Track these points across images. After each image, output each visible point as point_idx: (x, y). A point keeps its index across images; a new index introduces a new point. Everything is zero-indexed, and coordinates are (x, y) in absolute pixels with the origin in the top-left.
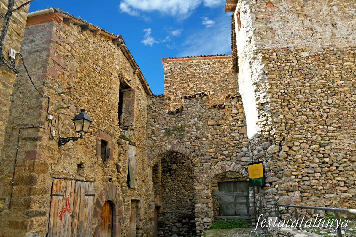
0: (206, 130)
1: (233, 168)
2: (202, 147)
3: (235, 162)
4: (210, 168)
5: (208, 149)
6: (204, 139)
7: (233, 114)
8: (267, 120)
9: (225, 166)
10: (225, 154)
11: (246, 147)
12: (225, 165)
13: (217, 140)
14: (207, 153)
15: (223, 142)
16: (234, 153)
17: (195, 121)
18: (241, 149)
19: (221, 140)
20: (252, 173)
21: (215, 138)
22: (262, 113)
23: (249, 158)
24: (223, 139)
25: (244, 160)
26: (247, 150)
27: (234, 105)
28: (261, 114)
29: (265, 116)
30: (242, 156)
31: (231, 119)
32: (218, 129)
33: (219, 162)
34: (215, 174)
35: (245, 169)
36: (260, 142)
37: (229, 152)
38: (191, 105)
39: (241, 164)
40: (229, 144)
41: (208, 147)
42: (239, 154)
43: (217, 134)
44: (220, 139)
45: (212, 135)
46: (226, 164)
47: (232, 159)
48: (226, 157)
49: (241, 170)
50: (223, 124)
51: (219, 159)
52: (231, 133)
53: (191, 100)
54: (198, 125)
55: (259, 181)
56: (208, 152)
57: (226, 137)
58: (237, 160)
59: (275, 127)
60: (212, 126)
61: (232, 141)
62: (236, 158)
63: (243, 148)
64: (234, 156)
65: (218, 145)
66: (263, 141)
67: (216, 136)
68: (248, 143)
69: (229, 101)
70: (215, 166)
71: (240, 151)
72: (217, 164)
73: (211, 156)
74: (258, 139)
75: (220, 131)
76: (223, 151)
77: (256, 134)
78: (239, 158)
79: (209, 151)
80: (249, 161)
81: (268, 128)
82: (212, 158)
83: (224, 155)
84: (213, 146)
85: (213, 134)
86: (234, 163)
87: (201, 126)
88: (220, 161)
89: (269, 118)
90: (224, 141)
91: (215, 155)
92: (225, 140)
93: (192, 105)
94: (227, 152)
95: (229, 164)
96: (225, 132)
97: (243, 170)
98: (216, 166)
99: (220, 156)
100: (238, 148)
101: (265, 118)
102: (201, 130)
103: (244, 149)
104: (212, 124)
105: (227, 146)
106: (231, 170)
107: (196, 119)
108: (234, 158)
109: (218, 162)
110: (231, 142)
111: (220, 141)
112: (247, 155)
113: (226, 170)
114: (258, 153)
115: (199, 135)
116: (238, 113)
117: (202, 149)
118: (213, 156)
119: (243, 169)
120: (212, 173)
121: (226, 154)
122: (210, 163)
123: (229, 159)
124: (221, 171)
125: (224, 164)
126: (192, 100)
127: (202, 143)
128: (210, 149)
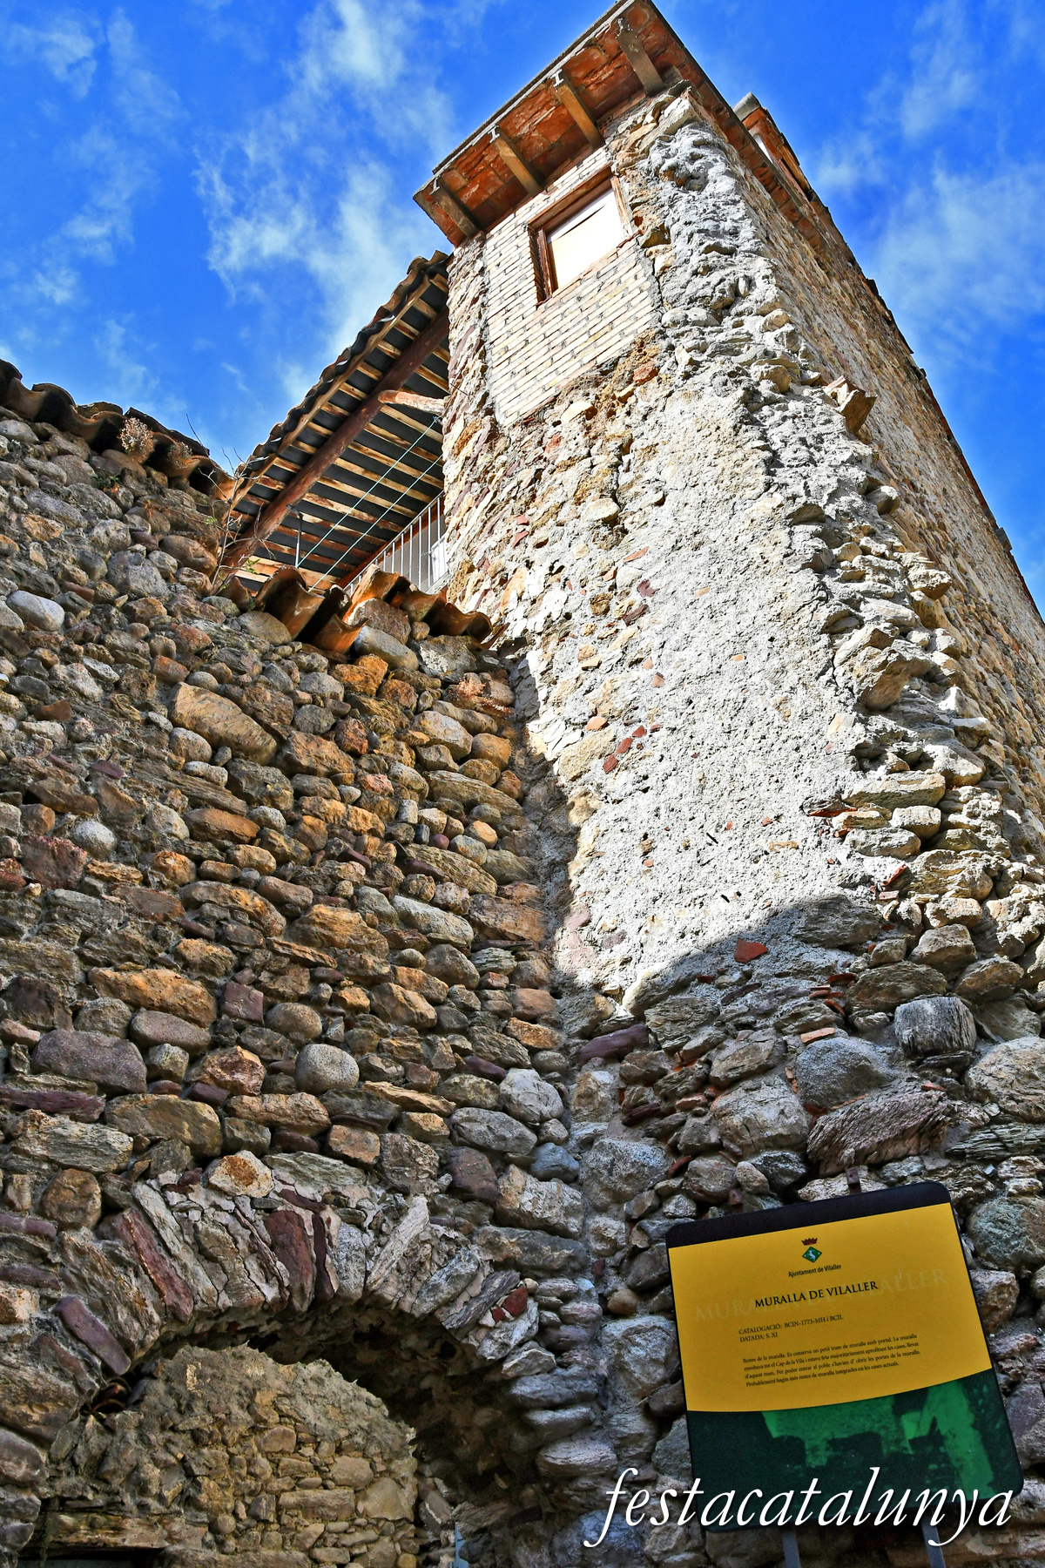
0: (141, 756)
1: (413, 1267)
2: (48, 903)
3: (434, 1210)
4: (110, 1208)
5: (124, 954)
6: (101, 833)
7: (434, 742)
8: (944, 800)
9: (318, 1224)
10: (333, 1075)
11: (542, 1070)
12: (315, 1207)
13: (248, 899)
14: (104, 1000)
15: (307, 940)
16: (425, 1099)
17: (33, 621)
18: (498, 1079)
19: (294, 914)
20: (749, 1335)
21: (226, 870)
22: (894, 736)
23: (570, 1194)
24: (323, 909)
25: (526, 1202)
26: (556, 1105)
27: (446, 684)
28: (883, 739)
29: (920, 762)
30: (501, 1160)
31: (407, 772)
32: (273, 801)
33: (246, 1155)
34: (171, 1314)
35: (532, 1306)
36: (870, 988)
37: (378, 1075)
38: (32, 478)
39: (492, 1245)
40: (372, 983)
41: (135, 933)
42: (482, 1124)
43: (261, 839)
44: (279, 902)
45: (199, 831)
46: (339, 1202)
47: (406, 1160)
48: (337, 1118)
49: (498, 1316)
50: (334, 777)
51: (256, 1121)
52: (403, 889)
53: (44, 438)
54: (61, 670)
55: (912, 1427)
56: (114, 989)
57: (353, 904)
58: (452, 1190)
59: (1025, 878)
60: (217, 743)
61: (411, 963)
62: (444, 1167)
63: (514, 1075)
64: (425, 1137)
65: (258, 956)
66: (917, 978)
67: (240, 853)
68: (560, 1036)
69: (405, 636)
70: (183, 1187)
71: (491, 1099)
72: (220, 1175)
73: (147, 1046)
74: (834, 957)
75: (292, 822)
76: (300, 1039)
77: (829, 906)
78: (472, 1165)
79: (138, 979)
80: (574, 1224)
81: (968, 866)
82: (156, 1075)
83: (317, 1088)
84: (196, 949)
85: (217, 820)
86: (419, 1208)
87: (92, 688)
88: (260, 1153)
89: (965, 791)
90: (328, 944)
91: (195, 1054)
92: (343, 934)
93: (41, 474)
94: (352, 1065)
95: (372, 1211)
96: (346, 857)
97: (521, 1328)
98: (199, 1196)
99: (267, 1088)
100: (466, 1063)
101: (930, 780)
102: (86, 725)
103: (522, 1083)
104: (219, 728)
105: (356, 996)
106: (390, 1292)
107: (52, 612)
108: (428, 1157)
109: (230, 1147)
110: (402, 971)
111: (277, 919)
112: (551, 1156)
113: (321, 1277)
114: (815, 1108)
115: (38, 763)
116: (476, 753)
117: (52, 934)
118: (172, 1057)
119: (519, 1311)
120: (134, 1286)
121: (340, 1088)
122: (120, 1141)
123: (369, 1146)
124: (269, 1274)
125: (307, 1191)
126: (61, 441)
127: (64, 861)
128: (154, 962)
